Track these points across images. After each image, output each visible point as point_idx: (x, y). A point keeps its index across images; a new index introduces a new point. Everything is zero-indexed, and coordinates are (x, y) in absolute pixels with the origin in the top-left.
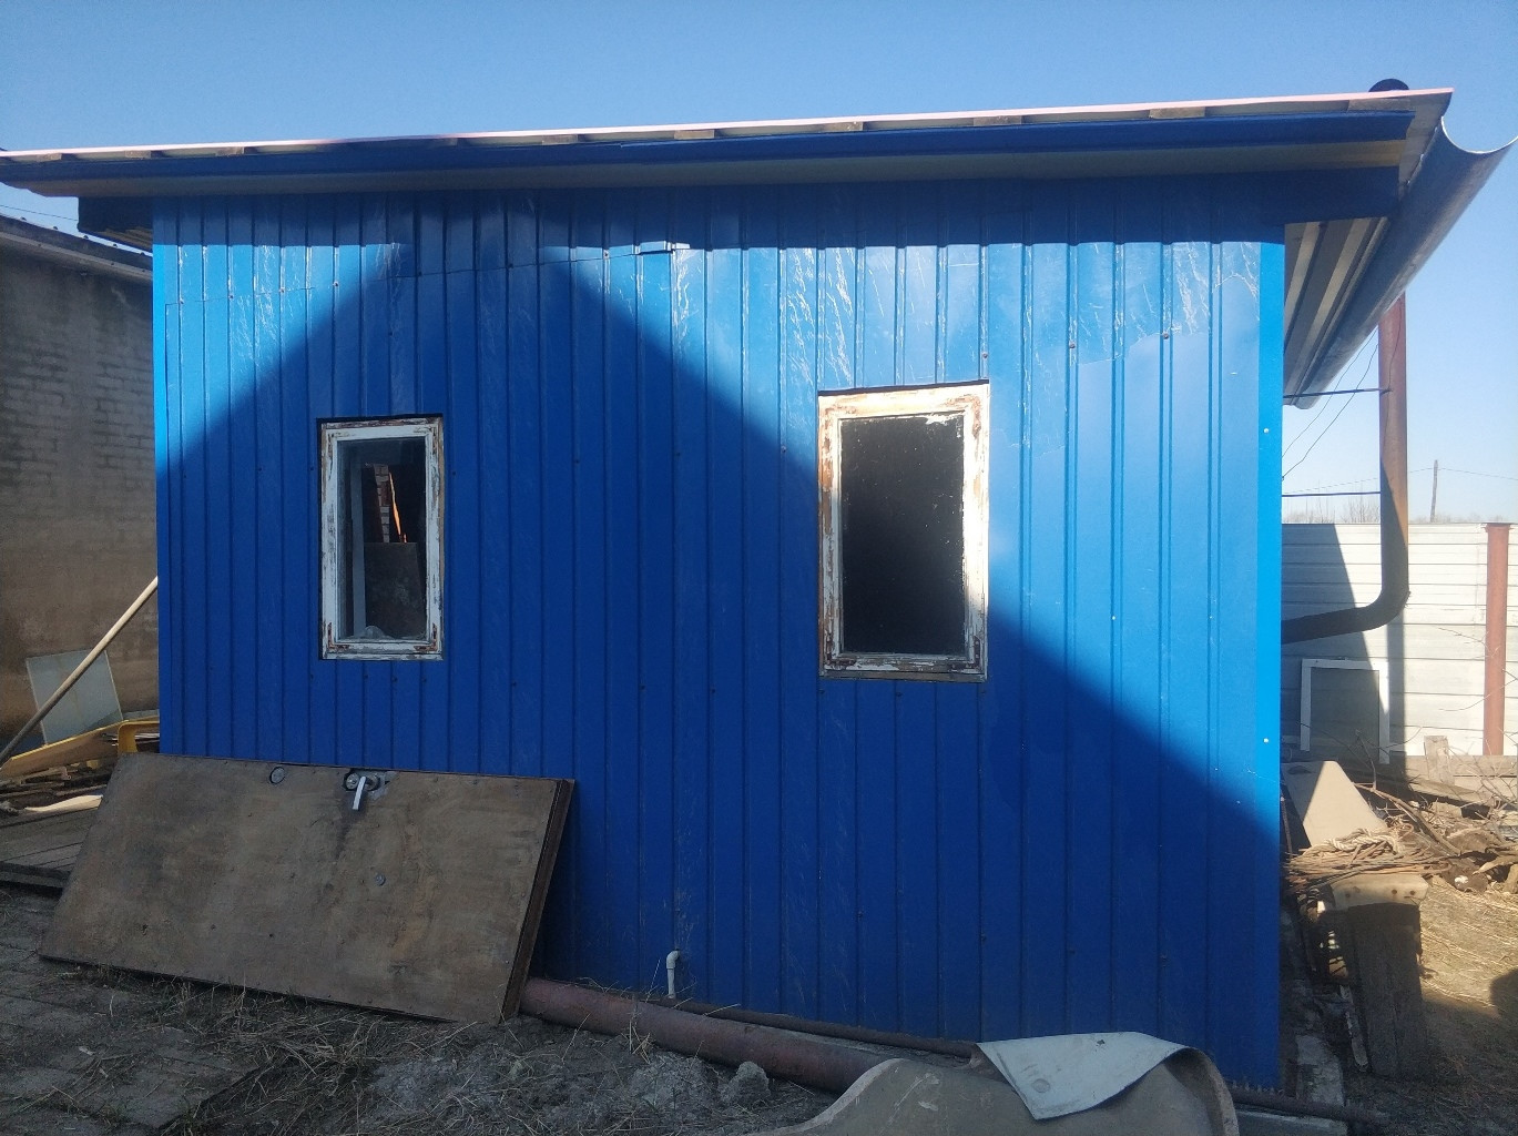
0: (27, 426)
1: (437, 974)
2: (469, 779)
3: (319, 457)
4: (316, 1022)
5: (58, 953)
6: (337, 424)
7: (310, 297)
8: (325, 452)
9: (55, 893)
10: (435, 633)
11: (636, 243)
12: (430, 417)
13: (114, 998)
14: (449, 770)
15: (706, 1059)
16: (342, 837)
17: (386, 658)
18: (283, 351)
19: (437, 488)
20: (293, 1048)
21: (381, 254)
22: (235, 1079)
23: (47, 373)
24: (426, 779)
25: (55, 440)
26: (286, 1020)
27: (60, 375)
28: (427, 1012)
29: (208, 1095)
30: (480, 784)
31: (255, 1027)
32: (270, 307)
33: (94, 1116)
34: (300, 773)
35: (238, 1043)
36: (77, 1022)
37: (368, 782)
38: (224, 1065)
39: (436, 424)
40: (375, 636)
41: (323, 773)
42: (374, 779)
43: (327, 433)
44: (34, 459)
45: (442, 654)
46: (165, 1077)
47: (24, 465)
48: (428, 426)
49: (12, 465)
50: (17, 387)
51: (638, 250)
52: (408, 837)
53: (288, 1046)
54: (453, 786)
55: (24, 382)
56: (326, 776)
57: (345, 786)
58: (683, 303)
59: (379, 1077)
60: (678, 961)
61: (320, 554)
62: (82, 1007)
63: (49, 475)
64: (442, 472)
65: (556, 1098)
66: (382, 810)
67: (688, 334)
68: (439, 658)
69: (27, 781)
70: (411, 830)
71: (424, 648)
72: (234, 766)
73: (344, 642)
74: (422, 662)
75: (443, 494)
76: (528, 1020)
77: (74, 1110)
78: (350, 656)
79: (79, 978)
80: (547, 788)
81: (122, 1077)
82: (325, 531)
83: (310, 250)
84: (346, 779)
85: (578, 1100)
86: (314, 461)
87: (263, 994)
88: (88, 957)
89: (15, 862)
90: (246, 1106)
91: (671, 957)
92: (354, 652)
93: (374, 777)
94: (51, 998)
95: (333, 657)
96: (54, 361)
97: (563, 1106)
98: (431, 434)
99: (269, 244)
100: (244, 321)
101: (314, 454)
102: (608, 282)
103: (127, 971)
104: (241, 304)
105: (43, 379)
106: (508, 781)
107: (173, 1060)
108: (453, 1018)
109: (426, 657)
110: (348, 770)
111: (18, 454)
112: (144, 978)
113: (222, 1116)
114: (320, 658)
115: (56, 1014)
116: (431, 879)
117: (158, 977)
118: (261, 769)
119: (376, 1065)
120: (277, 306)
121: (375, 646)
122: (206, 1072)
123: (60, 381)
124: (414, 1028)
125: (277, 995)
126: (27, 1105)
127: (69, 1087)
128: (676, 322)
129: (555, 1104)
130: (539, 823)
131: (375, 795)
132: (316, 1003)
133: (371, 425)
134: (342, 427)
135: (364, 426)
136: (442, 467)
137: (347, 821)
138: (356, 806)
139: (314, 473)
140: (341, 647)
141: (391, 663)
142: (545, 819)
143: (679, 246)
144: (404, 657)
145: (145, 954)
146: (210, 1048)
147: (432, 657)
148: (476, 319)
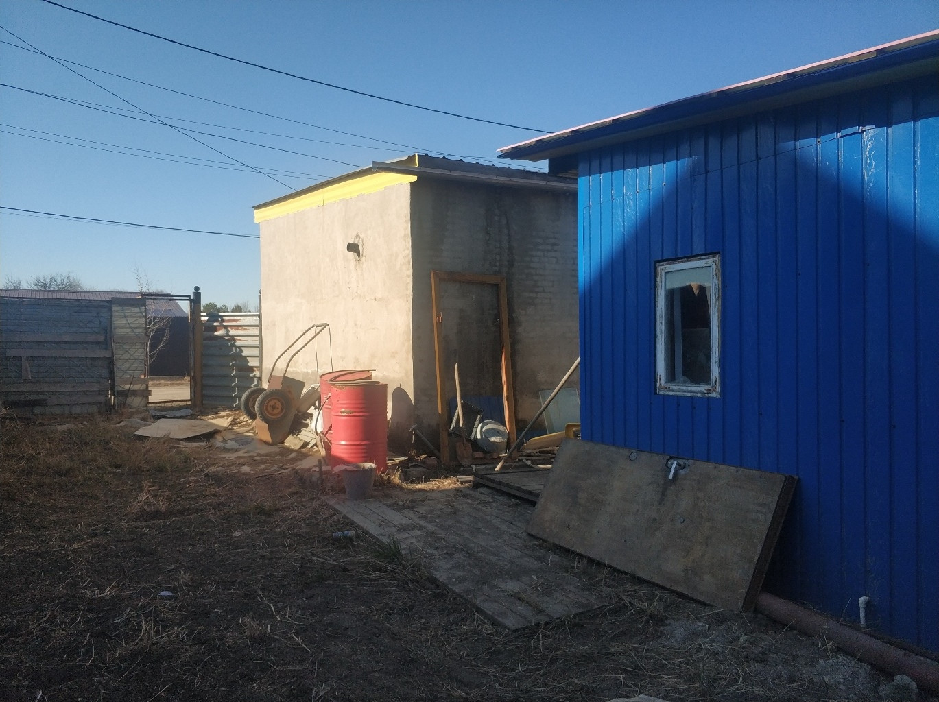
0: (541, 275)
1: (707, 577)
2: (733, 469)
3: (656, 281)
4: (643, 591)
5: (533, 533)
6: (664, 263)
7: (651, 193)
8: (659, 279)
9: (534, 504)
10: (716, 381)
11: (838, 131)
12: (714, 254)
13: (552, 557)
14: (724, 463)
15: (874, 666)
16: (663, 493)
17: (689, 395)
18: (638, 225)
19: (717, 296)
20: (627, 600)
21: (687, 164)
22: (596, 607)
23: (550, 248)
24: (710, 466)
25: (553, 282)
26: (629, 586)
27: (556, 248)
28: (700, 598)
29: (581, 610)
30: (740, 472)
31: (613, 586)
32: (631, 202)
33: (531, 605)
34: (644, 456)
35: (602, 591)
36: (536, 565)
37: (678, 464)
38: (592, 600)
39: (717, 258)
40: (685, 382)
41: (656, 458)
42: (682, 463)
43: (660, 268)
44: (544, 292)
45: (720, 394)
46: (564, 597)
47: (539, 295)
48: (713, 259)
49: (534, 295)
50: (536, 256)
51: (839, 135)
52: (698, 498)
53: (624, 598)
54: (725, 472)
55: (540, 253)
56: (657, 459)
57: (666, 465)
58: (871, 164)
59: (667, 625)
60: (867, 604)
61: (656, 336)
62: (538, 559)
63: (550, 299)
64: (720, 287)
65: (759, 659)
66: (685, 481)
67: (874, 184)
68: (718, 396)
69: (540, 452)
70: (700, 494)
71: (710, 390)
72: (613, 449)
73: (668, 385)
74: (709, 398)
75: (720, 300)
76: (759, 616)
77: (523, 601)
78: (671, 393)
79: (540, 546)
80: (779, 479)
81: (547, 592)
82: (658, 323)
83: (651, 168)
84: (667, 462)
85: (774, 664)
86: (653, 287)
87: (619, 571)
88: (545, 537)
89: (522, 487)
90: (598, 621)
91: (862, 600)
92: (673, 391)
93: (682, 462)
94: (526, 552)
95: (662, 393)
96: (553, 241)
97: (763, 665)
98: (714, 264)
99: (631, 168)
100: (620, 213)
101: (653, 282)
102: (820, 158)
103: (561, 547)
104: (618, 202)
105: (549, 251)
106: (757, 473)
107: (570, 591)
108: (714, 604)
109: (711, 395)
110: (668, 457)
111: (537, 289)
112: (567, 552)
113: (586, 621)
114: (656, 393)
115: (527, 559)
116: (708, 524)
117: (573, 552)
118: (626, 452)
119: (667, 618)
120: (635, 201)
121: (684, 388)
122: (583, 600)
123: (556, 251)
124: (693, 605)
125: (626, 573)
126: (507, 594)
127: (524, 591)
128: (866, 177)
129: (757, 662)
130: (773, 500)
131: (682, 472)
132: (645, 581)
133: (682, 262)
134: (667, 264)
135: (679, 262)
136: (720, 283)
137: (666, 486)
138: (671, 477)
139: (653, 291)
140: (666, 388)
141: (692, 398)
142: (776, 498)
143: (868, 127)
144: (699, 395)
145: (568, 539)
146: (588, 590)
147: (714, 396)
148: (739, 194)
